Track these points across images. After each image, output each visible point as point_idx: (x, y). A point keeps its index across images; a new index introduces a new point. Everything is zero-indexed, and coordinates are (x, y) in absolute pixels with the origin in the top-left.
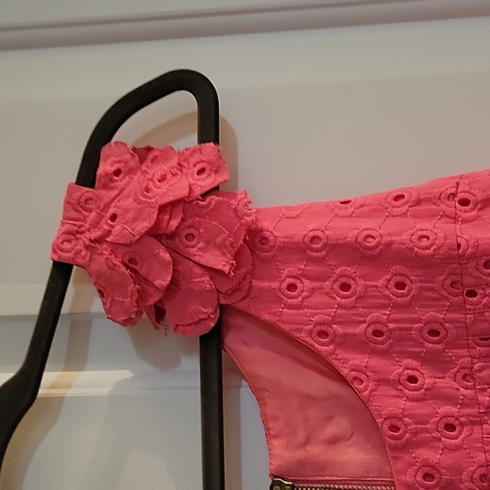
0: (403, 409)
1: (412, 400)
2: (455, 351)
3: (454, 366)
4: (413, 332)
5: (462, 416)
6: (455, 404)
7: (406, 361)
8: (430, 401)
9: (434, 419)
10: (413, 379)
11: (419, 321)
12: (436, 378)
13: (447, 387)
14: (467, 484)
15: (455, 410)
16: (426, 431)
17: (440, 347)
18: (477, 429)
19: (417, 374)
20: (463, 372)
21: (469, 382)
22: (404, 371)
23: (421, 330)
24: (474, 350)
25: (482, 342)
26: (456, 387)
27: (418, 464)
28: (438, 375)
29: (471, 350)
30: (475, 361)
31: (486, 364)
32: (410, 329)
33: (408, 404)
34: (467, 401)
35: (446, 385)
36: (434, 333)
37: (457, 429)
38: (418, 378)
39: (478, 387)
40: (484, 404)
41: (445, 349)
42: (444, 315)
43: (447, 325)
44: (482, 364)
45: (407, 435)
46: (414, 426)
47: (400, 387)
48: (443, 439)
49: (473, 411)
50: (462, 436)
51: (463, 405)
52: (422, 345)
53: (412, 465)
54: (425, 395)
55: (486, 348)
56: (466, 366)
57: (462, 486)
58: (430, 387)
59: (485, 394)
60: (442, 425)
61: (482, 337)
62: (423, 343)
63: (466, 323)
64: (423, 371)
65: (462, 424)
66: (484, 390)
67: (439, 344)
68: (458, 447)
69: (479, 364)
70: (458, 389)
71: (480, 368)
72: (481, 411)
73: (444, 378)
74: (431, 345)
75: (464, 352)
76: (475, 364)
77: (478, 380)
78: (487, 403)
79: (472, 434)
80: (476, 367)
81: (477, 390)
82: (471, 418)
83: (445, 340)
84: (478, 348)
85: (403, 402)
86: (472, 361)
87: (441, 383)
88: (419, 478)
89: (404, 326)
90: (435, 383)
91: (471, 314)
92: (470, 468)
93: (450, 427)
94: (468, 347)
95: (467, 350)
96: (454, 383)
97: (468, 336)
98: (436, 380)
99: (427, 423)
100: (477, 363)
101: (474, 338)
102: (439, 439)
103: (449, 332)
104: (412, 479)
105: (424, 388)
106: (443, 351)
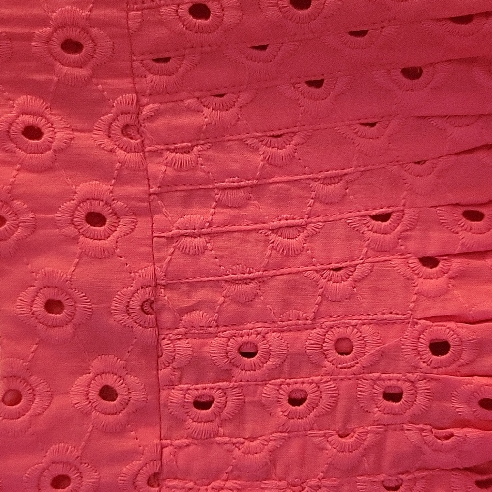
0: (12, 184)
1: (31, 169)
2: (109, 81)
3: (107, 109)
4: (34, 44)
5: (118, 199)
6: (106, 178)
7: (22, 99)
8: (63, 172)
9: (68, 203)
10: (33, 132)
11: (43, 21)
12: (77, 131)
13: (92, 147)
14: (119, 317)
15: (105, 188)
16: (53, 224)
17: (83, 72)
18: (143, 223)
19: (40, 122)
20: (123, 120)
21: (132, 138)
22: (18, 116)
23: (48, 40)
24: (144, 79)
25: (158, 65)
26: (110, 147)
27: (36, 283)
28: (80, 126)
29: (137, 80)
30: (145, 100)
31: (163, 106)
32: (29, 38)
33: (24, 176)
34: (126, 172)
35: (92, 143)
36: (72, 46)
37: (108, 221)
38: (43, 130)
39: (148, 148)
40: (156, 178)
41: (91, 77)
42: (90, 11)
43: (94, 31)
44: (156, 106)
45: (19, 230)
46: (31, 215)
47: (11, 145)
48: (82, 238)
49: (138, 189)
50: (115, 234)
51: (120, 180)
52: (50, 69)
53: (26, 285)
54: (54, 160)
55: (163, 77)
56: (129, 108)
57: (111, 321)
58: (63, 145)
59: (160, 160)
60: (81, 214)
61: (156, 57)
62: (54, 66)
63: (129, 28)
64: (53, 118)
65: (116, 214)
66: (158, 153)
67: (81, 67)
68: (106, 253)
69: (151, 105)
70: (111, 151)
71: (153, 114)
72: (151, 190)
73: (91, 131)
74: (66, 69)
75: (126, 83)
76: (144, 106)
77: (149, 135)
78: (161, 176)
79: (133, 230)
80: (146, 111)
81: (146, 153)
82: (132, 203)
83: (92, 61)
84: (150, 77)
85: (15, 173)
86: (138, 101)
87: (83, 140)
88: (39, 308)
89: (17, 30)
90: (72, 139)
91: (137, 10)
92: (125, 289)
93: (96, 219)
94: (133, 74)
95: (130, 80)
96: (106, 140)
97: (133, 53)
98: (76, 134)
99: (54, 209)
100: (147, 104)
101: (143, 57)
102: (74, 238)
103: (99, 44)
104: (26, 310)
105: (52, 148)
106: (88, 80)
